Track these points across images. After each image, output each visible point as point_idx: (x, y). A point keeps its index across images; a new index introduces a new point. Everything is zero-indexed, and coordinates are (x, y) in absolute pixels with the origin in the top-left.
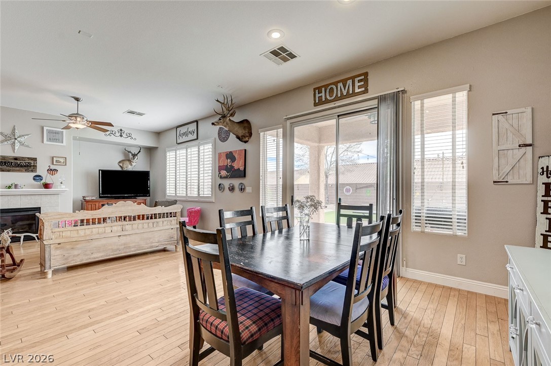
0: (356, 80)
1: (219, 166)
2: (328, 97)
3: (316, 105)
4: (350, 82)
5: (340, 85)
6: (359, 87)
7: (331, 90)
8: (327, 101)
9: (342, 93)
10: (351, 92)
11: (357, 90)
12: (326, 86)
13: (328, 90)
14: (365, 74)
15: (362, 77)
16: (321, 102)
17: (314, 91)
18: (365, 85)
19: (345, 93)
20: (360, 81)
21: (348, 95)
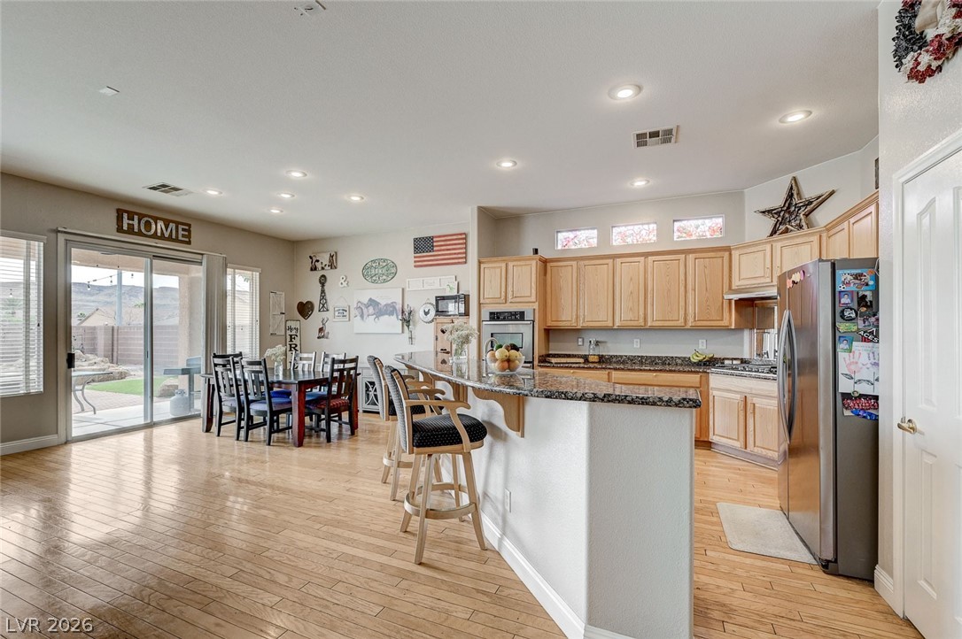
0: (181, 227)
2: (143, 230)
3: (120, 230)
4: (172, 225)
5: (161, 223)
6: (183, 236)
7: (148, 225)
8: (140, 234)
9: (162, 233)
10: (174, 237)
11: (180, 238)
12: (141, 216)
13: (143, 222)
14: (189, 225)
15: (187, 228)
16: (130, 231)
17: (120, 213)
18: (189, 236)
19: (167, 235)
20: (183, 230)
21: (170, 239)
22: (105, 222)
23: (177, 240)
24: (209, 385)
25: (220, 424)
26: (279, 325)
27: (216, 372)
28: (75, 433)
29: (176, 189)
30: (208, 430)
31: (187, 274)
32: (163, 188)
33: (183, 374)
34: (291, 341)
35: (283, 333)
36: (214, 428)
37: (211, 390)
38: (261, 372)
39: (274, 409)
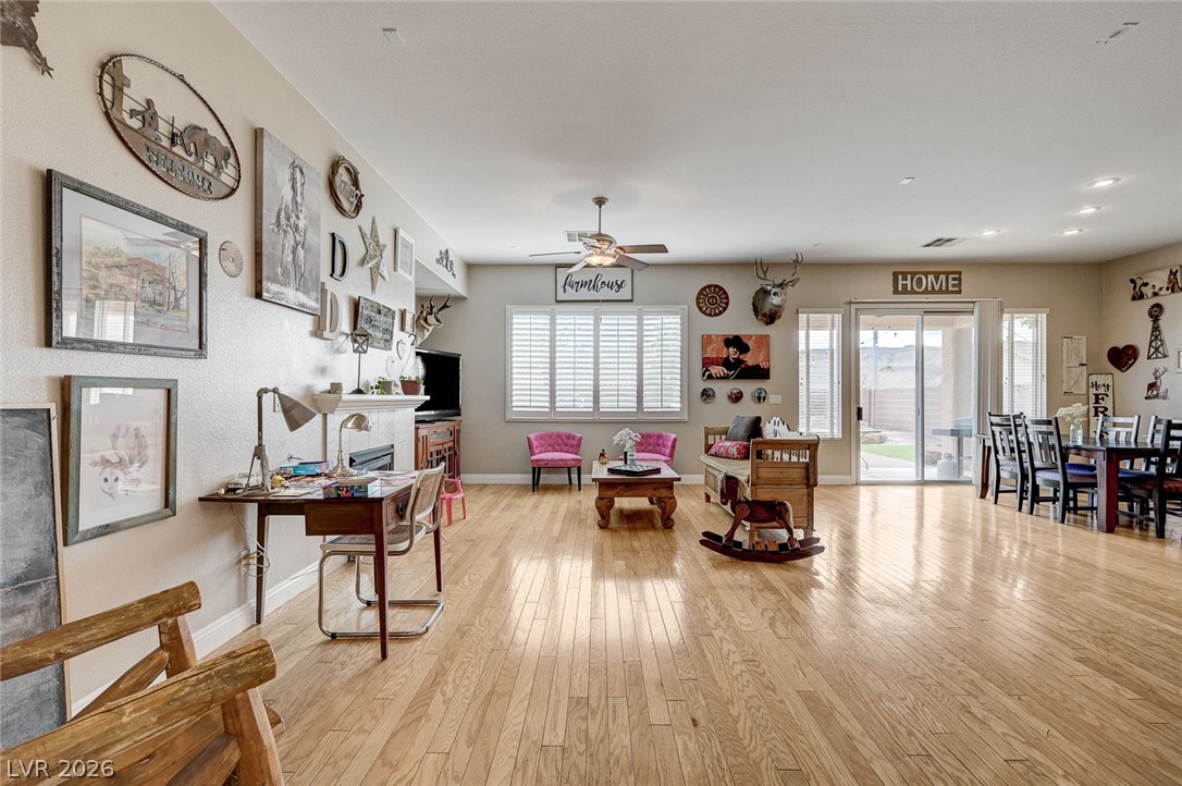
0: (951, 277)
1: (704, 359)
2: (915, 288)
3: (896, 292)
4: (943, 277)
5: (931, 277)
6: (954, 286)
7: (920, 281)
8: (913, 292)
9: (933, 287)
10: (944, 288)
11: (951, 289)
12: (913, 274)
13: (915, 279)
14: (960, 273)
15: (957, 276)
16: (905, 291)
17: (895, 275)
18: (959, 285)
19: (937, 288)
20: (954, 279)
21: (941, 292)
22: (882, 286)
23: (947, 292)
24: (984, 447)
25: (998, 491)
26: (1077, 380)
27: (993, 432)
28: (863, 478)
29: (949, 240)
30: (983, 496)
31: (951, 326)
32: (939, 242)
33: (952, 435)
34: (1097, 402)
35: (1084, 391)
36: (990, 495)
37: (986, 452)
38: (1051, 433)
39: (1070, 480)
